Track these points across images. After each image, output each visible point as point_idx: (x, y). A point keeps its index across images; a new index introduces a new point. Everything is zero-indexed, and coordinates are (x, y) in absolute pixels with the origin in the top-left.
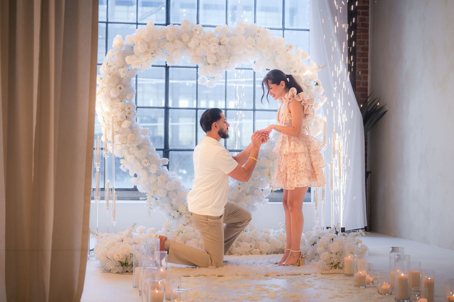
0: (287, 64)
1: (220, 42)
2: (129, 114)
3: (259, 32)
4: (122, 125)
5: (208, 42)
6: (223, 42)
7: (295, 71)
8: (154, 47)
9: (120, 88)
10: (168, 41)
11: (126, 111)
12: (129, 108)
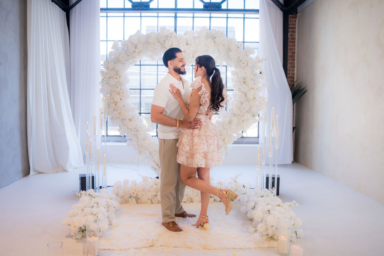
0: (238, 58)
1: (187, 43)
2: (123, 96)
3: (216, 34)
4: (117, 104)
5: (178, 43)
6: (189, 43)
7: (244, 63)
8: (140, 48)
9: (116, 78)
10: (150, 43)
11: (120, 94)
12: (123, 93)
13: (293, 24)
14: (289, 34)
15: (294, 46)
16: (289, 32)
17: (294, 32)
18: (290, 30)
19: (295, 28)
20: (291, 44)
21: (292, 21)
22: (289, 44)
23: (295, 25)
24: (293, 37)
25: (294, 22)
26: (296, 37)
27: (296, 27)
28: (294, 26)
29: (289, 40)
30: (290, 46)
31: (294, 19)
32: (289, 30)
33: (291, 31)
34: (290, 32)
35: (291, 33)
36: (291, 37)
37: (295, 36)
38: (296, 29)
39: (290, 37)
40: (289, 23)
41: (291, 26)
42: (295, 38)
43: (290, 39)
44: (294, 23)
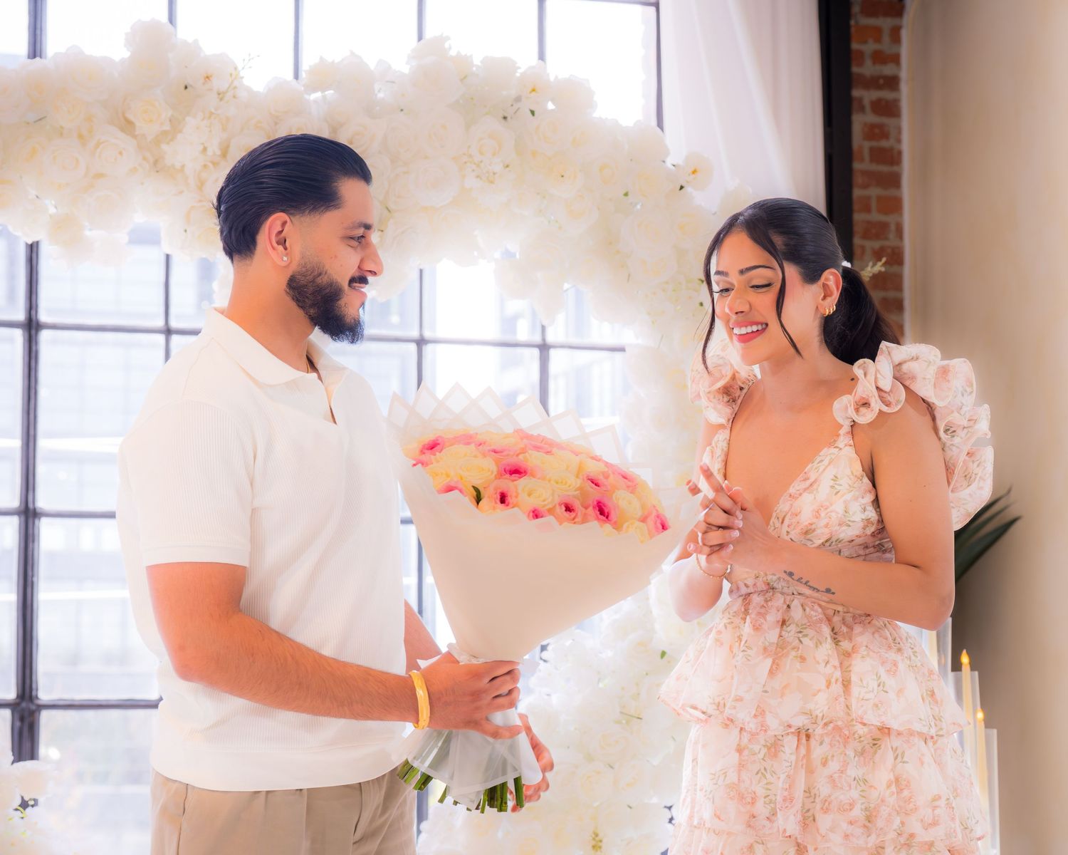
13: (879, 58)
14: (859, 122)
15: (894, 205)
16: (855, 105)
17: (890, 109)
18: (860, 100)
19: (892, 83)
20: (874, 192)
21: (877, 33)
22: (857, 193)
23: (896, 59)
24: (884, 144)
25: (886, 38)
26: (906, 147)
27: (904, 74)
28: (888, 70)
29: (857, 166)
30: (868, 209)
31: (885, 23)
32: (856, 93)
33: (866, 102)
34: (862, 109)
35: (871, 118)
36: (874, 144)
37: (899, 141)
38: (904, 88)
39: (867, 145)
40: (855, 46)
41: (866, 69)
42: (900, 153)
43: (862, 160)
44: (886, 46)
